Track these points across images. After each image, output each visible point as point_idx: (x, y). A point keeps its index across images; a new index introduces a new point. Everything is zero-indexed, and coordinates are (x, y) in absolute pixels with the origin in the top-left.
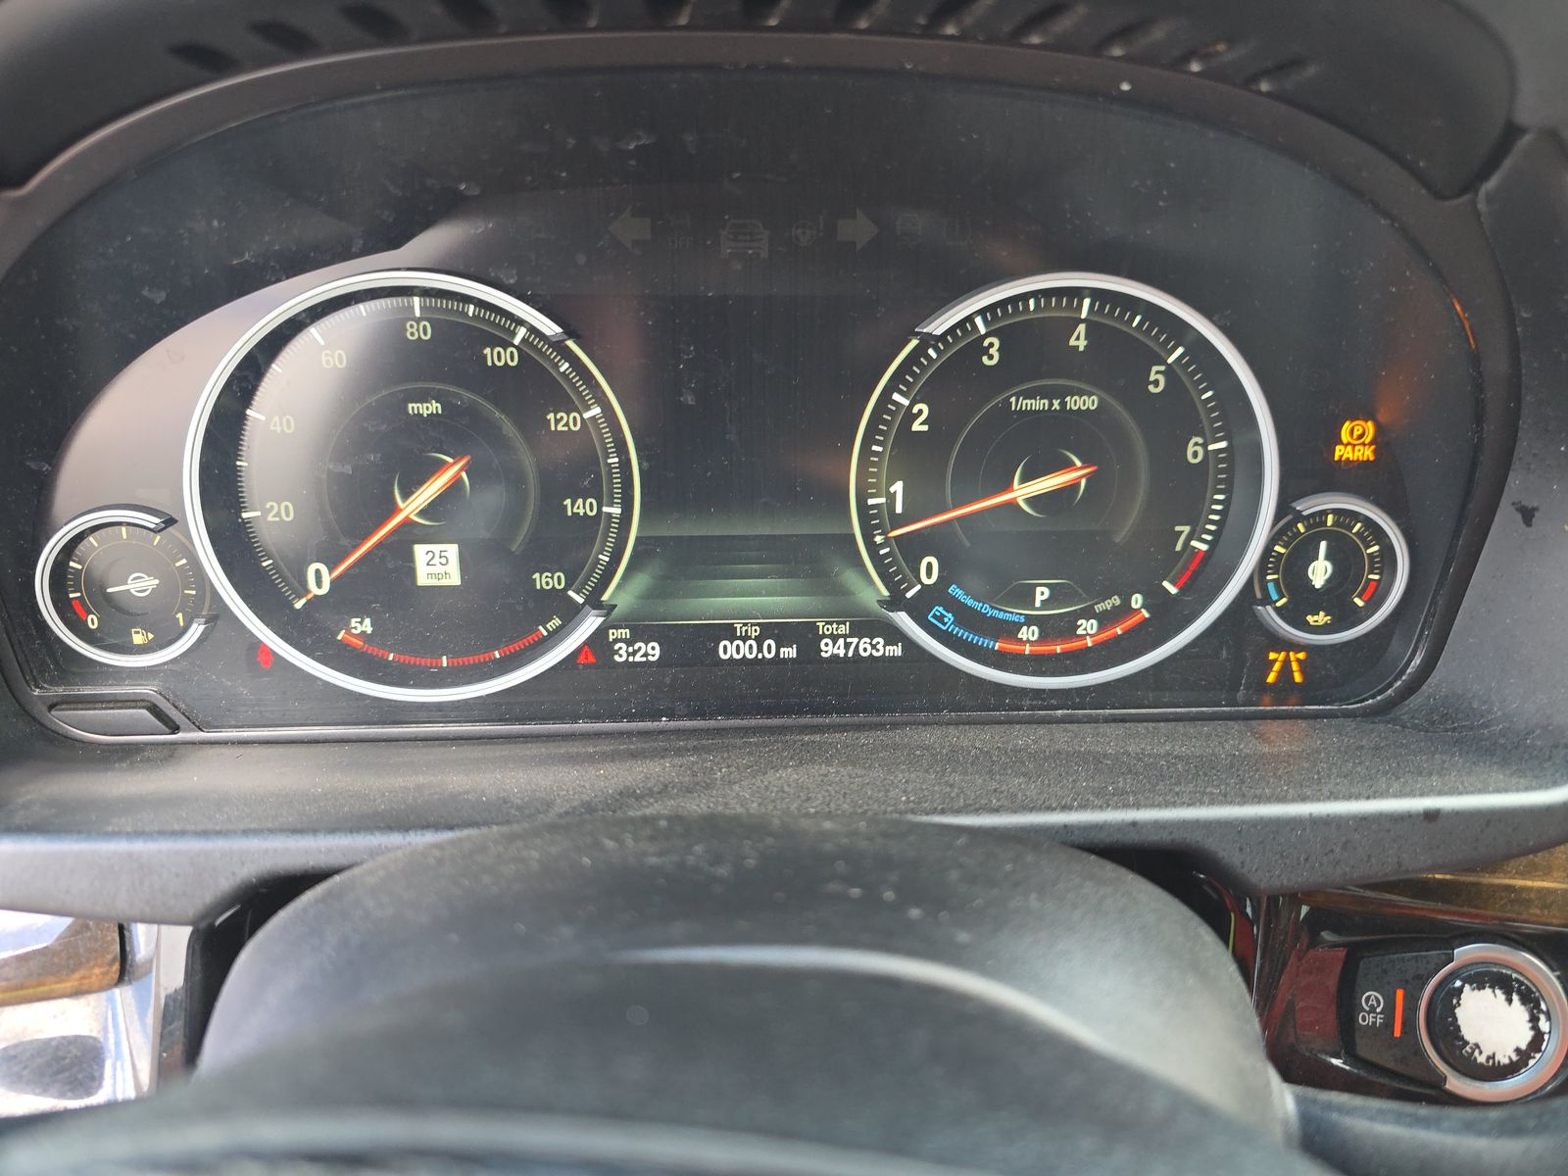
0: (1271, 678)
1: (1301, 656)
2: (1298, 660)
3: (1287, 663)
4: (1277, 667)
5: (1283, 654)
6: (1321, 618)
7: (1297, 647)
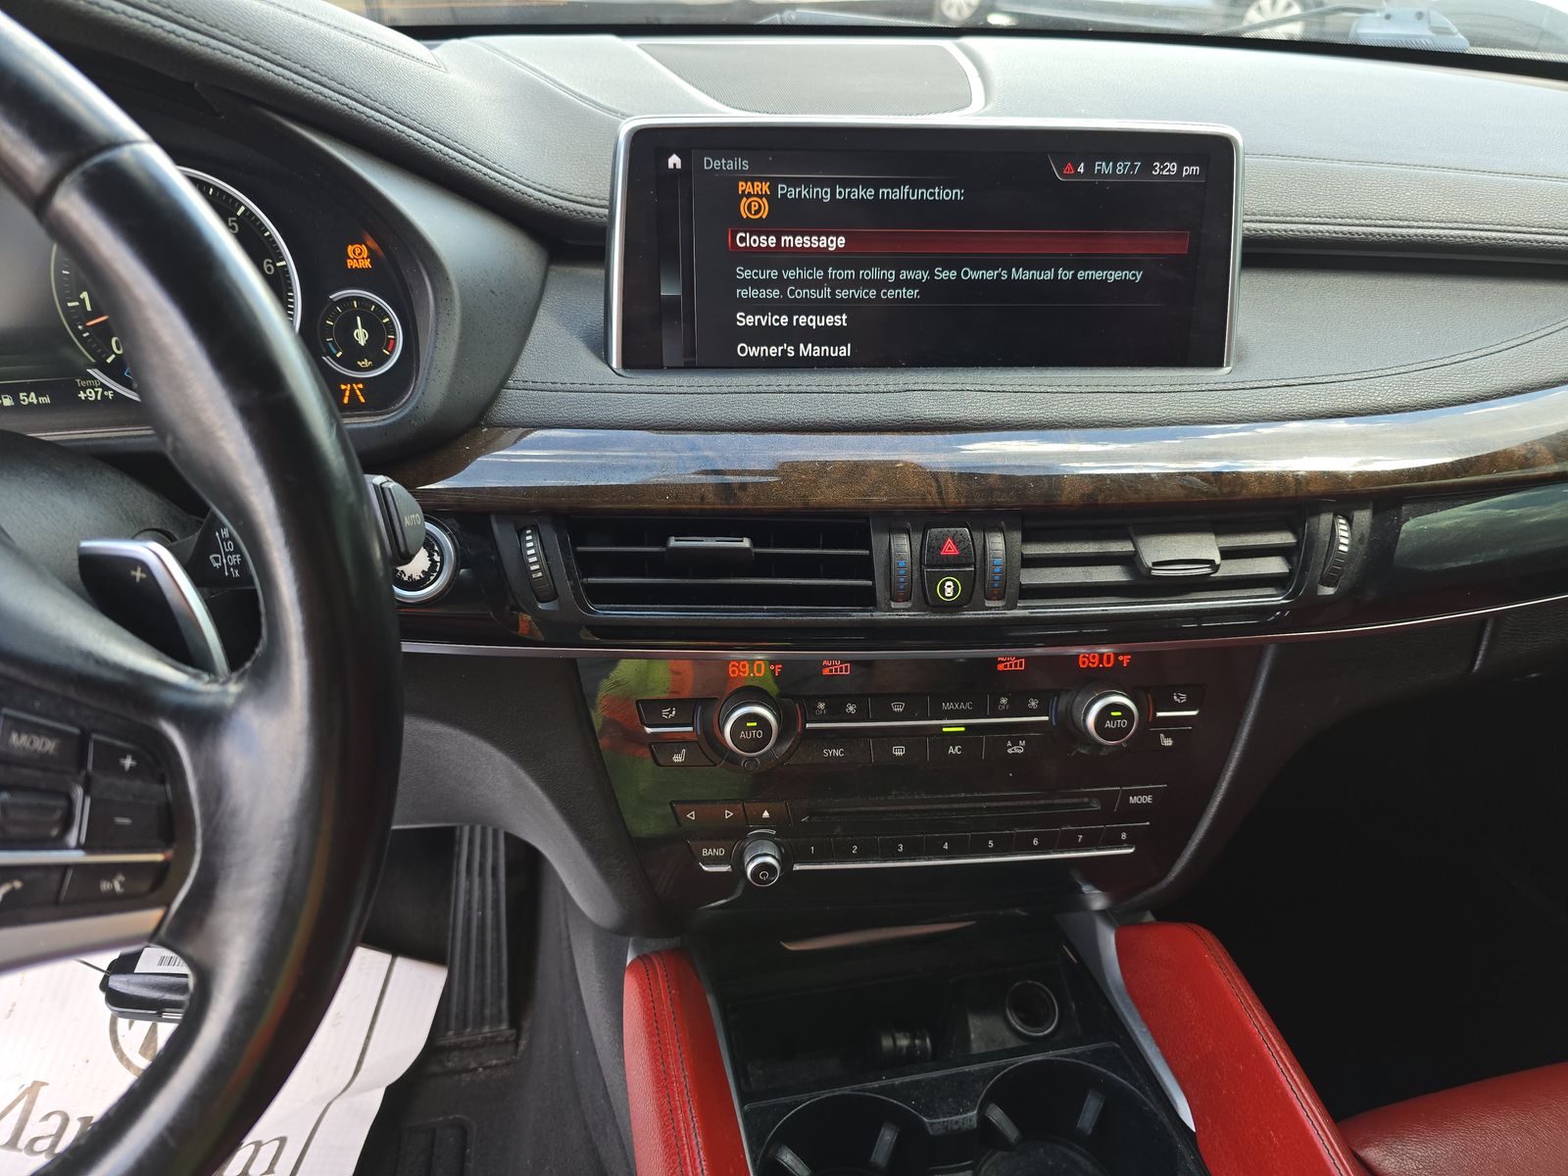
0: (346, 401)
1: (361, 386)
2: (359, 389)
3: (352, 391)
4: (347, 393)
5: (349, 386)
6: (366, 363)
7: (357, 381)
